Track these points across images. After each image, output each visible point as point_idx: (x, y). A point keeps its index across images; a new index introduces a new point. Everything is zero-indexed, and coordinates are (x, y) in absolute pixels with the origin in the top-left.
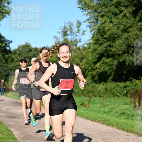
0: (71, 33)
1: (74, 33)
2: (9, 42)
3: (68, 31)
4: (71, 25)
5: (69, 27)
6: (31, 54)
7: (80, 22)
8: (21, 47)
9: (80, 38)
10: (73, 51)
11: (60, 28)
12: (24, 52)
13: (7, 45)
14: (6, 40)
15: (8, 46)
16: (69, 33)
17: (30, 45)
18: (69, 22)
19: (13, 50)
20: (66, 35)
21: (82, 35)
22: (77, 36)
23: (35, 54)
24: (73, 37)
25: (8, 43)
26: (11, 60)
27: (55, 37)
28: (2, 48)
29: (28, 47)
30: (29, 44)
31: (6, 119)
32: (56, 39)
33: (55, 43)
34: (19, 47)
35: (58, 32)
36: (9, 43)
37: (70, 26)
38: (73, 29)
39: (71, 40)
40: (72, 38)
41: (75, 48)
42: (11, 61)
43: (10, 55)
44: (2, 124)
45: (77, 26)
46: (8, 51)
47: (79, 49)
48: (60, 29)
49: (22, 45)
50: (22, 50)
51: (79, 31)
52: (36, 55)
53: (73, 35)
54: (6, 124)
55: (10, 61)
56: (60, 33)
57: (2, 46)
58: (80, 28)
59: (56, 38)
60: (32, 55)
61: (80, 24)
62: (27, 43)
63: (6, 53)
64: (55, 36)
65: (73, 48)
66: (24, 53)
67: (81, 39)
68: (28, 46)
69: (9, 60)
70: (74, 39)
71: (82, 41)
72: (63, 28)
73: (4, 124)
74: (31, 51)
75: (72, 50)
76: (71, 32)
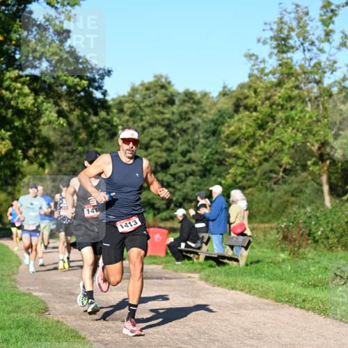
0: (302, 44)
1: (312, 43)
2: (101, 72)
3: (293, 34)
4: (302, 15)
5: (294, 24)
6: (173, 113)
7: (333, 7)
8: (141, 88)
9: (332, 58)
10: (310, 100)
11: (268, 27)
12: (150, 106)
13: (96, 84)
14: (92, 68)
15: (99, 88)
16: (294, 41)
17: (169, 83)
18: (297, 6)
19: (113, 100)
20: (285, 49)
21: (339, 49)
22: (321, 50)
23: (186, 113)
24: (308, 55)
25: (97, 77)
26: (108, 130)
27: (250, 56)
28: (79, 92)
29: (163, 91)
30: (166, 78)
31: (91, 323)
32: (252, 62)
33: (250, 76)
34: (134, 90)
35: (259, 41)
36: (102, 77)
37: (299, 19)
38: (308, 28)
39: (301, 66)
40: (305, 59)
41: (315, 90)
42: (107, 136)
43: (103, 114)
44: (80, 340)
45: (324, 18)
46: (99, 104)
47: (331, 95)
48: (264, 30)
49: (142, 84)
50: (144, 99)
51: (328, 34)
52: (191, 115)
53: (309, 50)
54: (92, 338)
55: (103, 136)
56: (265, 43)
57: (79, 88)
58: (331, 27)
59: (254, 58)
60: (176, 117)
61: (332, 11)
62: (158, 78)
63: (91, 110)
64: (251, 52)
65: (309, 91)
66: (148, 110)
67: (335, 62)
68: (163, 87)
69: (101, 133)
70: (312, 63)
71: (339, 68)
72: (275, 27)
73: (84, 339)
74: (171, 102)
75: (307, 99)
76: (301, 39)
